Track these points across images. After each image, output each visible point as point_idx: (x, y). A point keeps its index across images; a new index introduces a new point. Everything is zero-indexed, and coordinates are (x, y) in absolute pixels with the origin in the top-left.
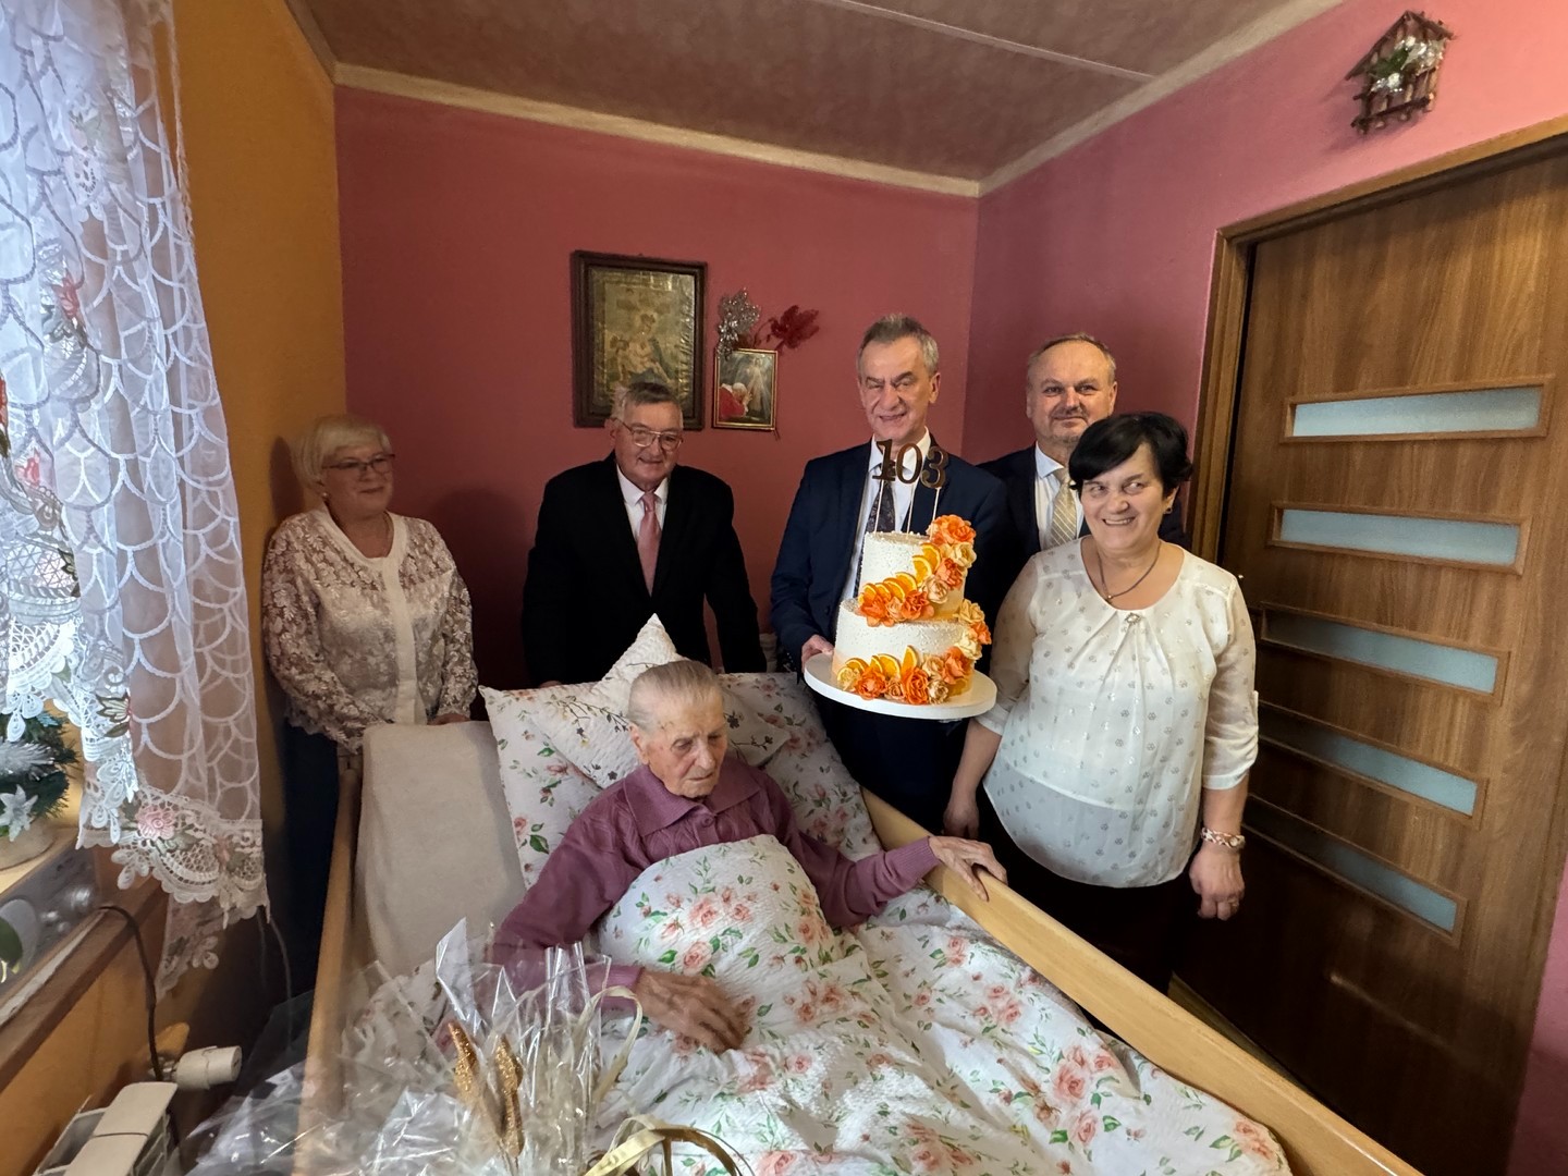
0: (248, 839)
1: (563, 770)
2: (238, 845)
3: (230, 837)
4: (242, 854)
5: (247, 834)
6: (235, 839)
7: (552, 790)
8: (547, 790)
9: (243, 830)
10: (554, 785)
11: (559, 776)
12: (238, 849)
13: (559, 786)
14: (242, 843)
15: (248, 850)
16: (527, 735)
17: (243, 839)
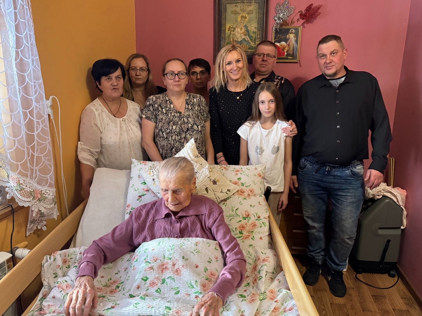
0: (48, 193)
1: (148, 191)
2: (44, 194)
3: (42, 191)
4: (45, 197)
5: (47, 191)
6: (43, 192)
7: (142, 197)
8: (140, 197)
9: (47, 190)
10: (143, 195)
11: (146, 192)
12: (44, 195)
13: (145, 196)
14: (45, 193)
15: (47, 196)
16: (139, 177)
17: (46, 192)
